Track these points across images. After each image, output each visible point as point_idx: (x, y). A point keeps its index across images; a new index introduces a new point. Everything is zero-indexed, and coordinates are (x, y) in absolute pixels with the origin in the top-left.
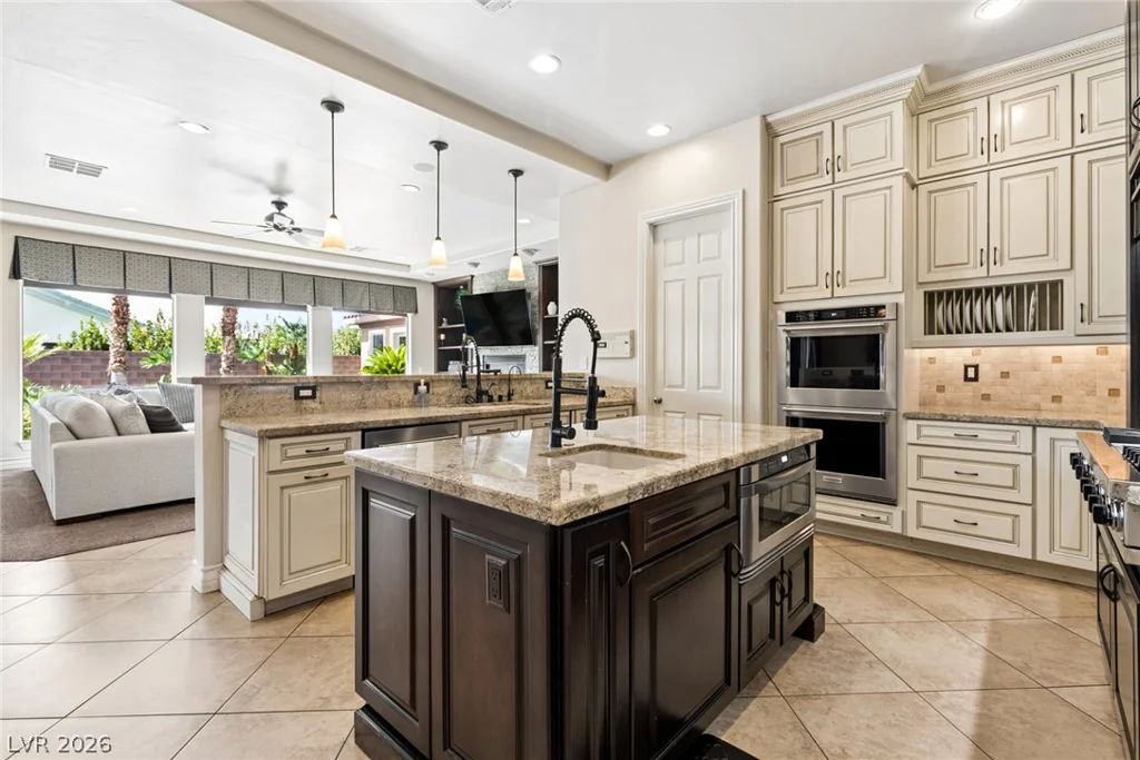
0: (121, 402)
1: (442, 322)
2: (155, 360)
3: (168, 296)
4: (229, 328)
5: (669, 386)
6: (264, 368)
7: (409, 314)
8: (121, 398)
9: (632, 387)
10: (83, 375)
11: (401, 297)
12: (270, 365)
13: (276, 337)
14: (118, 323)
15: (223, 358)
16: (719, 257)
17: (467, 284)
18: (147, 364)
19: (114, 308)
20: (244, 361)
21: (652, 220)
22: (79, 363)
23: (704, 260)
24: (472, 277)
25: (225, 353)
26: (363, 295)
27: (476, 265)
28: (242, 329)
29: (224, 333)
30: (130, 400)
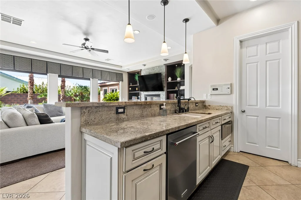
0: (28, 112)
1: (130, 84)
2: (41, 96)
3: (46, 74)
4: (63, 87)
5: (249, 105)
6: (73, 98)
7: (120, 82)
8: (28, 110)
9: (231, 105)
10: (20, 100)
11: (118, 76)
12: (75, 98)
13: (76, 89)
14: (30, 85)
15: (61, 96)
16: (278, 52)
17: (139, 73)
18: (39, 97)
19: (29, 81)
20: (67, 96)
21: (241, 39)
22: (19, 97)
23: (269, 53)
24: (141, 70)
25: (62, 94)
26: (107, 75)
27: (145, 65)
28: (66, 87)
29: (62, 88)
30: (32, 111)
